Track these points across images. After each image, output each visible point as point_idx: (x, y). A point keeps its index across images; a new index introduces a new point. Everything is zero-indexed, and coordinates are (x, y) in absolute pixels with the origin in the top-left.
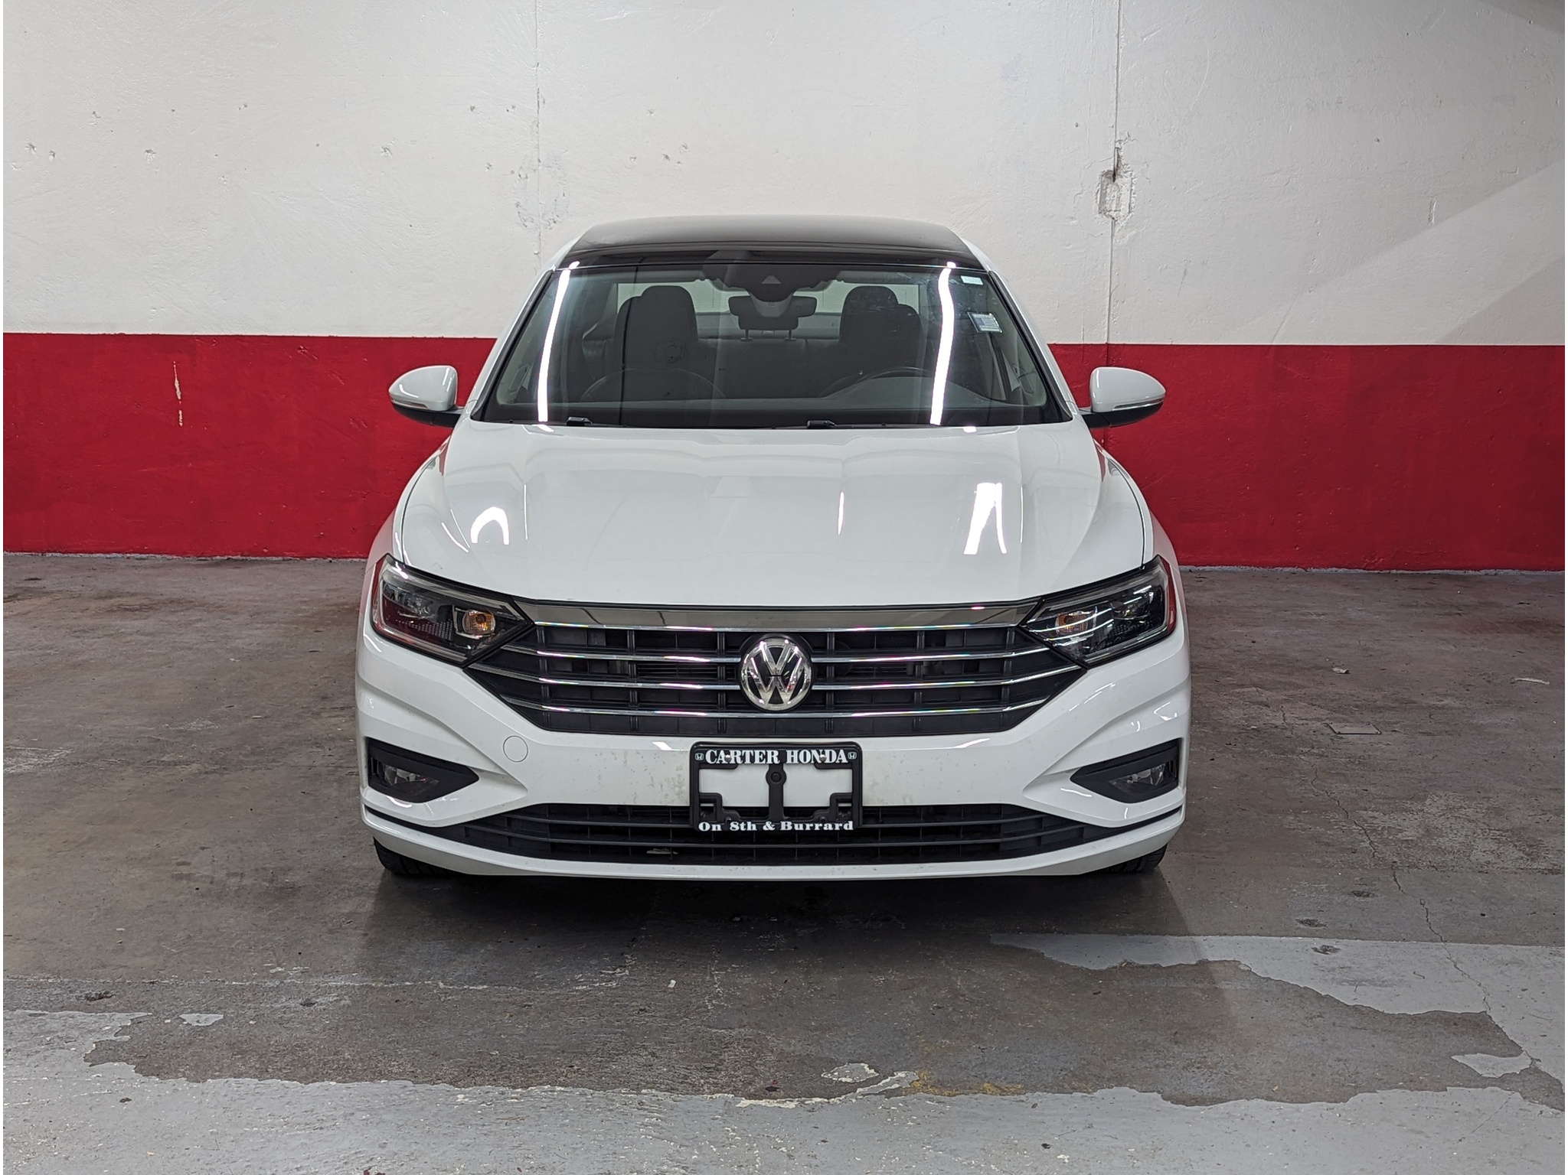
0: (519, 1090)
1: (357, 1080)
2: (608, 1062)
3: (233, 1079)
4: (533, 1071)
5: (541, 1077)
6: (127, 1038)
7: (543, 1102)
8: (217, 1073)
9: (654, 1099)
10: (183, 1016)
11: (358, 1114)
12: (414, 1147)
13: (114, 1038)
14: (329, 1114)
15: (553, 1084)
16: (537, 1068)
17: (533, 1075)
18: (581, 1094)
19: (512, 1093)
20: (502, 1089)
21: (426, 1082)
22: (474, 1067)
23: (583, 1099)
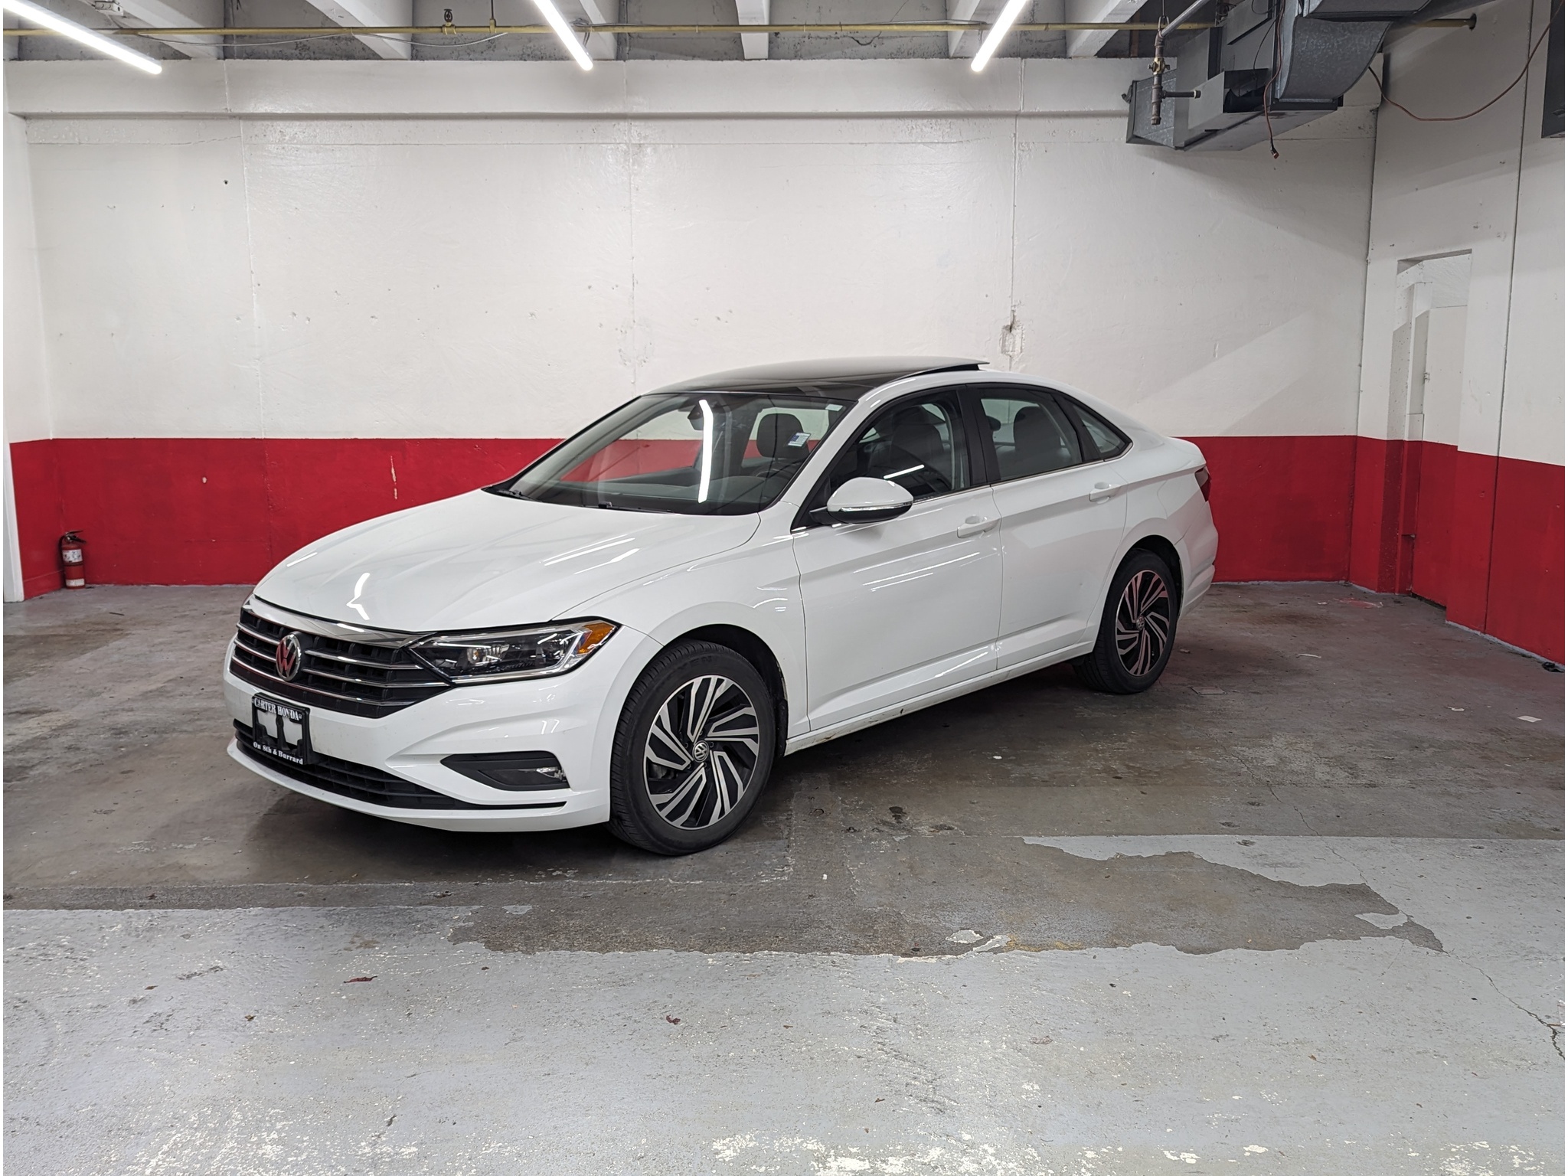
0: (748, 954)
1: (637, 950)
2: (801, 933)
3: (553, 952)
4: (753, 941)
5: (760, 945)
6: (472, 924)
7: (767, 963)
8: (541, 948)
9: (841, 958)
10: (505, 907)
11: (645, 974)
12: (691, 997)
13: (463, 925)
14: (626, 974)
15: (770, 949)
16: (754, 938)
17: (754, 943)
18: (791, 957)
19: (744, 957)
20: (736, 954)
21: (684, 950)
22: (712, 939)
23: (792, 959)
